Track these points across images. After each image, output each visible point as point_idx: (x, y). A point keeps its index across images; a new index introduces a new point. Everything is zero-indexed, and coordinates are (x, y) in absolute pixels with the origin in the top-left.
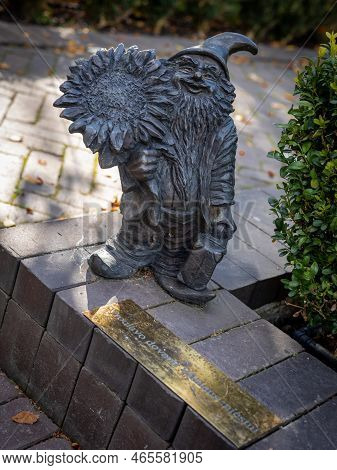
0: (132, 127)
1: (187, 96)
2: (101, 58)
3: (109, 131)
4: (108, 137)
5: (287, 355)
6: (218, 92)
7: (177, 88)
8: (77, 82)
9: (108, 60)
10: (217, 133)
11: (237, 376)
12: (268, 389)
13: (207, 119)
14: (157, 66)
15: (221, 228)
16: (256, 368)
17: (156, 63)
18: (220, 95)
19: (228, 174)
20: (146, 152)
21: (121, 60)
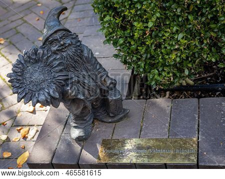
0: (54, 83)
1: (64, 54)
2: (17, 67)
3: (49, 93)
4: (50, 95)
5: (170, 108)
6: (73, 41)
7: (57, 54)
8: (18, 85)
9: (21, 66)
10: (84, 55)
11: (166, 134)
12: (179, 129)
13: (78, 55)
14: (42, 52)
15: (111, 86)
16: (167, 125)
17: (40, 51)
18: (74, 41)
19: (98, 65)
20: (69, 88)
21: (25, 61)
